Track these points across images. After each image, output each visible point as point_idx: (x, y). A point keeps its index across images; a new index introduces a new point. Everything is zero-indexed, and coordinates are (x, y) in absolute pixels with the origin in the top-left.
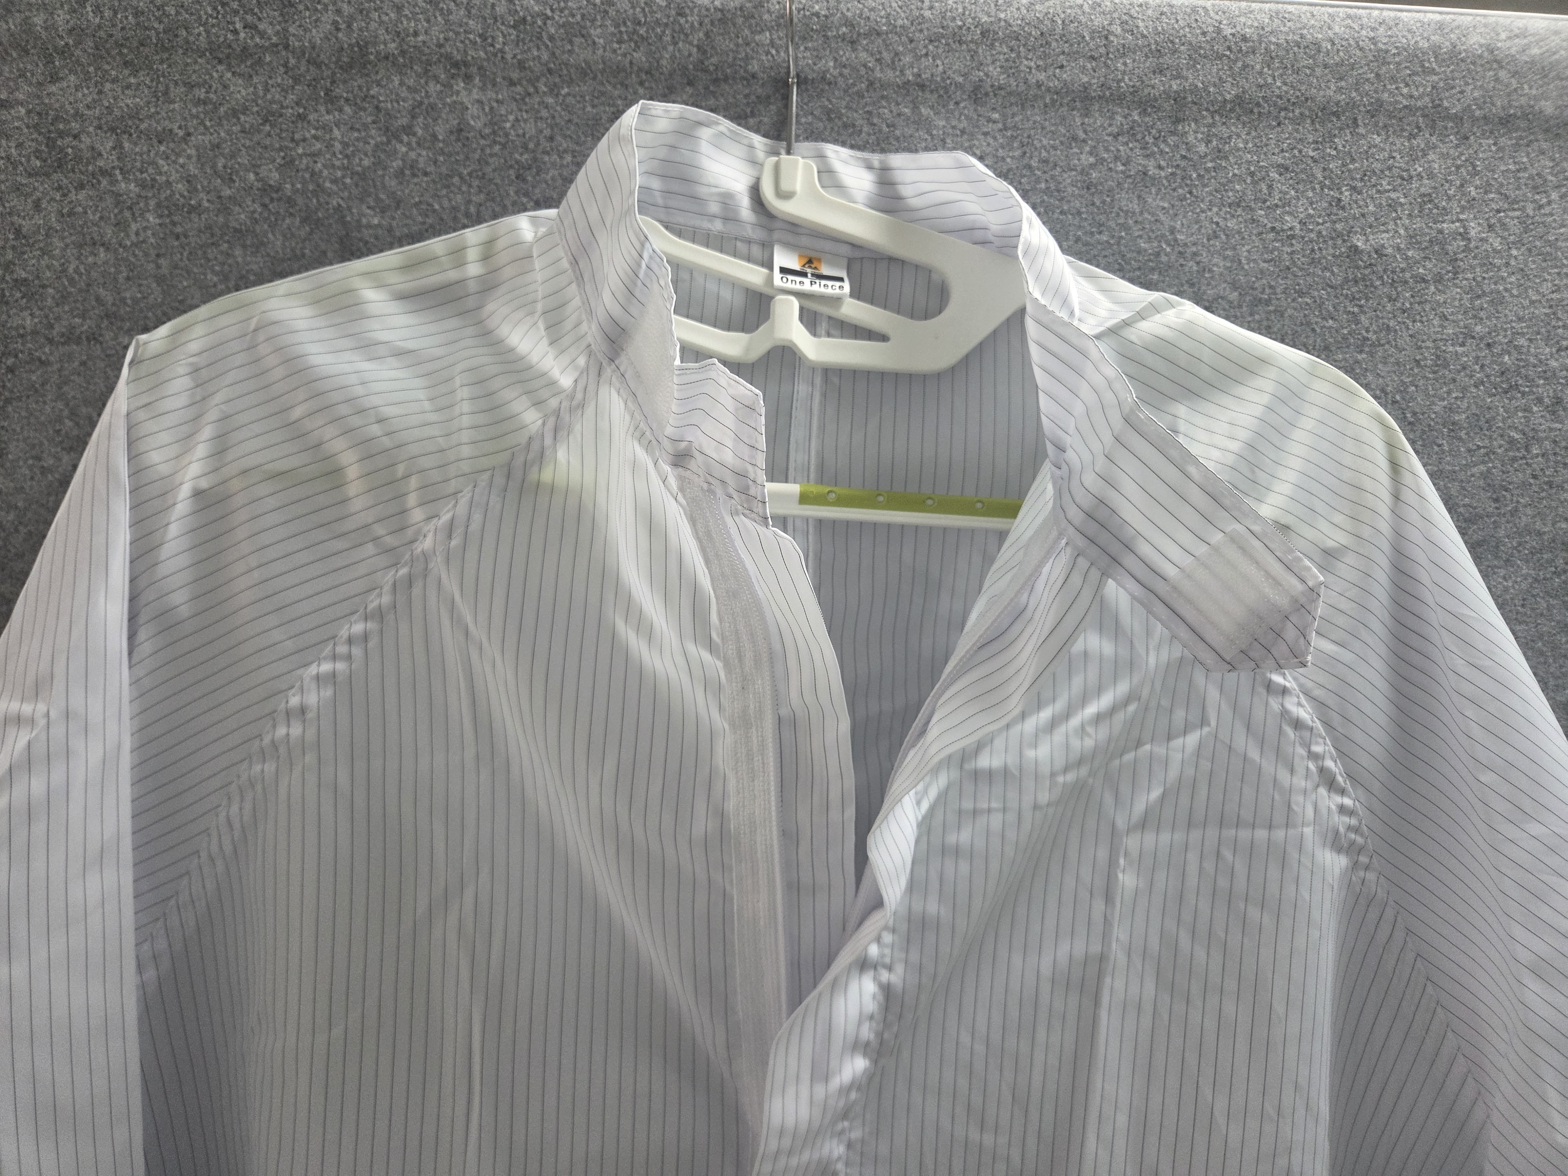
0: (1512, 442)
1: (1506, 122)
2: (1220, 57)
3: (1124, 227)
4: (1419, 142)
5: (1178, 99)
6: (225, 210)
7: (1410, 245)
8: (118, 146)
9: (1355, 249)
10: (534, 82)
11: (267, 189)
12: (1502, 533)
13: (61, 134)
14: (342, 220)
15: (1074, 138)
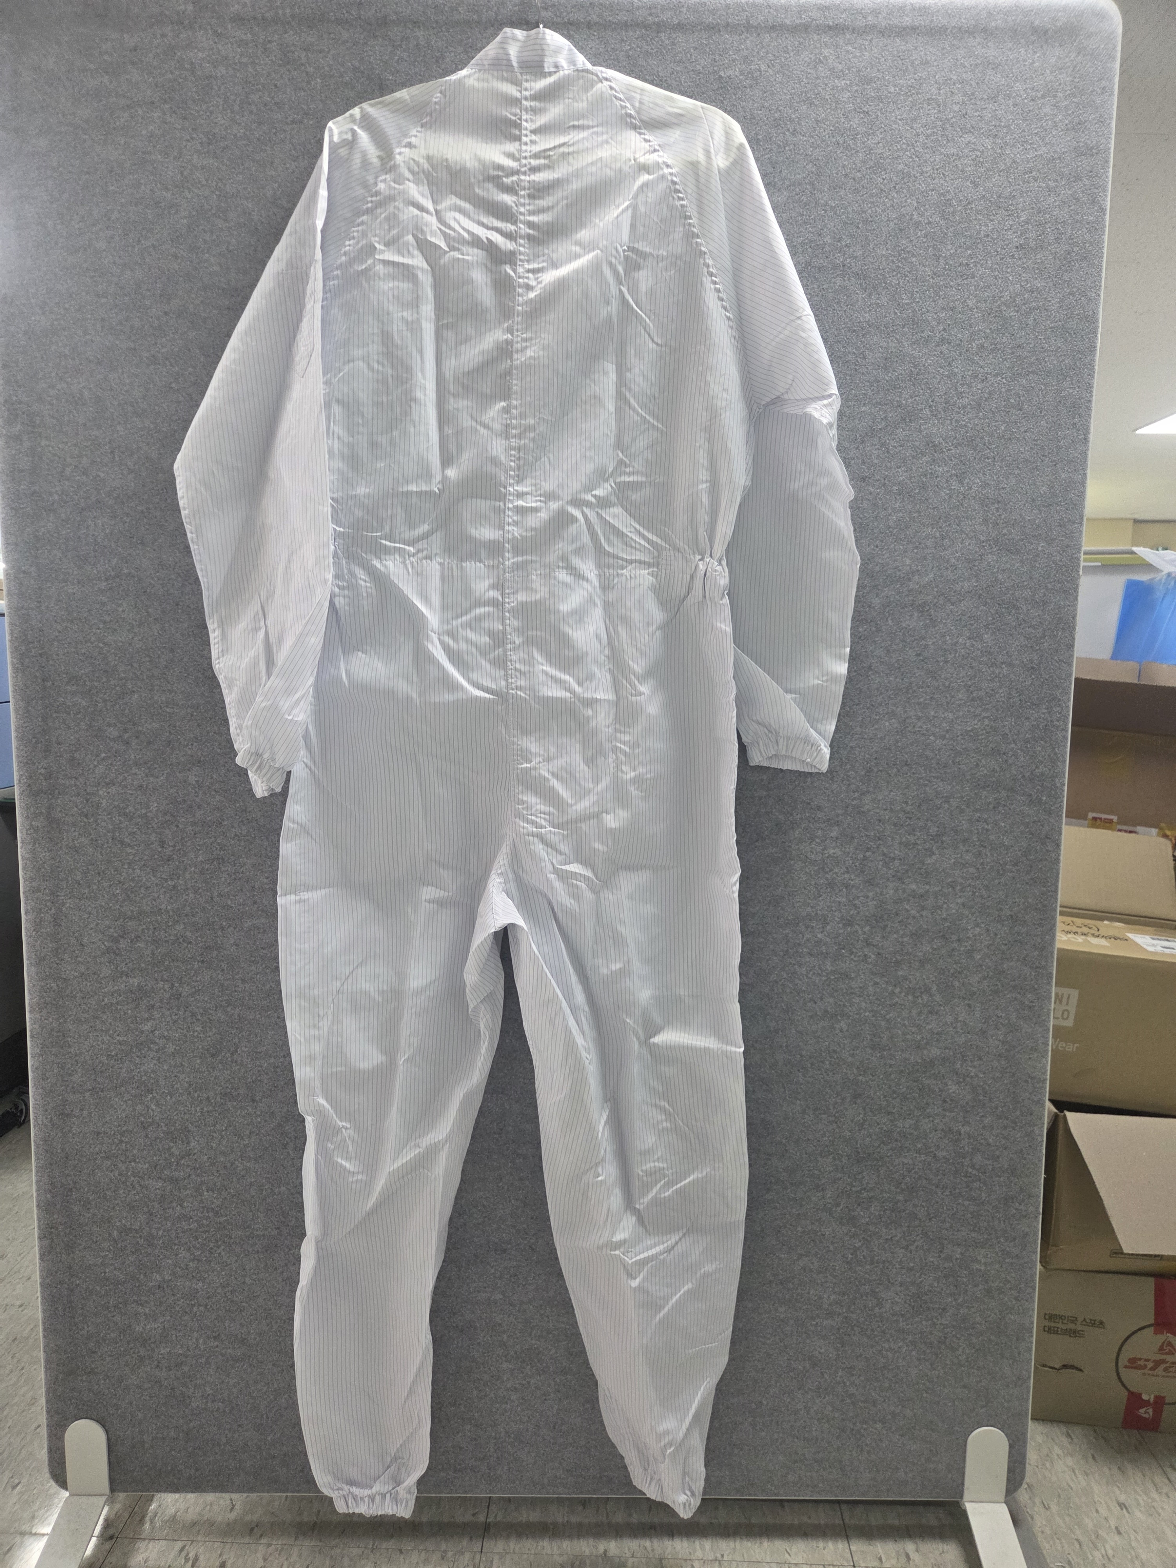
0: (779, 146)
1: (773, 28)
2: (672, 9)
3: (641, 71)
4: (743, 36)
5: (658, 24)
6: (342, 76)
7: (741, 75)
8: (307, 56)
9: (721, 77)
10: (440, 28)
11: (355, 69)
12: (776, 180)
13: (288, 52)
14: (380, 78)
15: (623, 40)
